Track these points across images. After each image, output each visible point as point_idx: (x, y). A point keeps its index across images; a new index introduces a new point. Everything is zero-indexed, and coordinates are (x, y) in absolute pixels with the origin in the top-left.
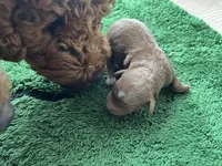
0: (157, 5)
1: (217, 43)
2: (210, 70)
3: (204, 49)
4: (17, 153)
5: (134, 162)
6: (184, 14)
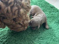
1: (57, 12)
2: (55, 19)
4: (5, 40)
5: (35, 42)
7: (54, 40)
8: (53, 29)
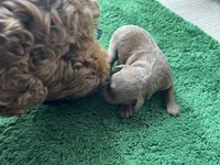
0: (153, 12)
1: (211, 48)
2: (205, 74)
3: (198, 54)
6: (180, 20)
7: (199, 155)
8: (196, 113)
